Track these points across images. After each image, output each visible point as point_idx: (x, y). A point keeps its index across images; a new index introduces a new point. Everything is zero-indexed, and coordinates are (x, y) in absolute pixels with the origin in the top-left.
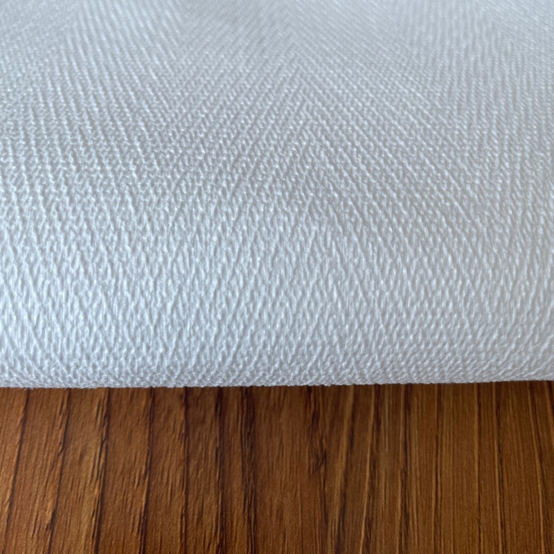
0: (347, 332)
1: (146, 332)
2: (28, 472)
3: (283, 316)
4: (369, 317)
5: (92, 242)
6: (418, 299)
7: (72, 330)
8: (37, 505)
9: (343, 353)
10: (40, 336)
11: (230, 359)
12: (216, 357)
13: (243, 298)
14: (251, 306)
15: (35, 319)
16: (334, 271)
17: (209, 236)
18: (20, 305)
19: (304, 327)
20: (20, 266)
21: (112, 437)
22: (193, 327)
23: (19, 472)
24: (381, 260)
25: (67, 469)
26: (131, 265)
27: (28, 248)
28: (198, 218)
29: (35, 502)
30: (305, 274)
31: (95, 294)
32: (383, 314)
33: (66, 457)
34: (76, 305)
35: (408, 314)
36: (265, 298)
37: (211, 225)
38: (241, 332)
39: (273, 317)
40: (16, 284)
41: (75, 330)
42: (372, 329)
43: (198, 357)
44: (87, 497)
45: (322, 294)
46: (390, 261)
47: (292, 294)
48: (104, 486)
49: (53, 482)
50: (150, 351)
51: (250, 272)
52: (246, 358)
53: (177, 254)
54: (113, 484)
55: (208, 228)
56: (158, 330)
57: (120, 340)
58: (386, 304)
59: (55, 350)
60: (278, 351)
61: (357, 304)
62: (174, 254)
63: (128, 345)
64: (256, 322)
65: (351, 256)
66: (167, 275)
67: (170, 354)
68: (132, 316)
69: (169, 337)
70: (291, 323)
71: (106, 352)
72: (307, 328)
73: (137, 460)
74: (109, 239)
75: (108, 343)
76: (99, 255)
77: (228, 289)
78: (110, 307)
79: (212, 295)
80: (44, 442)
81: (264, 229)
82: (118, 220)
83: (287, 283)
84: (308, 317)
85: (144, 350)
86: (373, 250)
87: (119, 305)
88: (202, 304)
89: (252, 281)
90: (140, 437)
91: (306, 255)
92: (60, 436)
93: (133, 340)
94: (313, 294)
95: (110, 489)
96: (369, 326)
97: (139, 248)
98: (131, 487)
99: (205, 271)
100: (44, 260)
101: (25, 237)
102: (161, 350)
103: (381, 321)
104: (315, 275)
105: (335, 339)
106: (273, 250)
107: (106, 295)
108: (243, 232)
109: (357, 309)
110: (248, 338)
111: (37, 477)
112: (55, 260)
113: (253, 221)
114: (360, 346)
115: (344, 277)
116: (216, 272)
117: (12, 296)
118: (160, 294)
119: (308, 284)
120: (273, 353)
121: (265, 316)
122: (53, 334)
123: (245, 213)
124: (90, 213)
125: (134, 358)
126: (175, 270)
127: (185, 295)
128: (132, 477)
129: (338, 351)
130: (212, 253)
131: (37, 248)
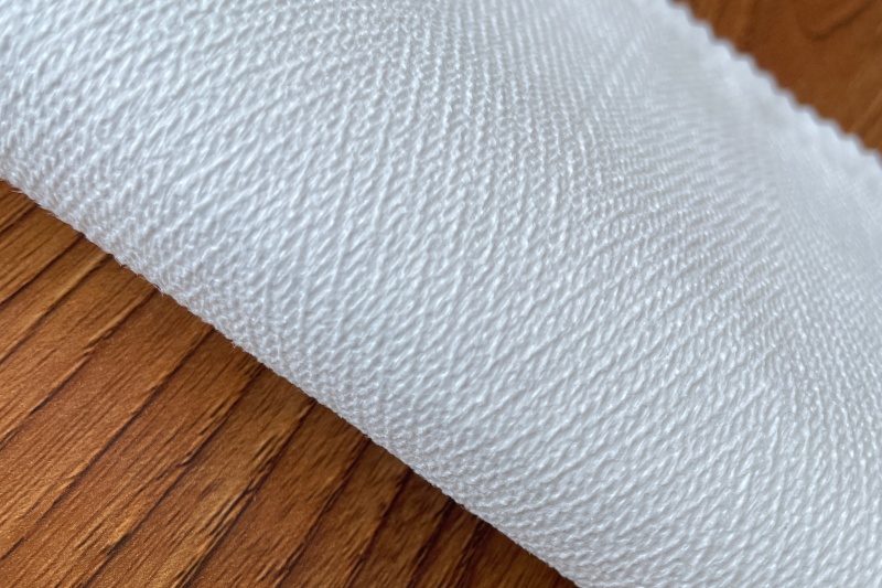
0: (727, 543)
1: (478, 362)
2: (123, 459)
3: (662, 464)
4: (766, 543)
5: (487, 203)
6: (840, 562)
7: (391, 291)
8: (109, 511)
9: (700, 569)
10: (346, 269)
11: (552, 475)
12: (538, 460)
13: (628, 406)
14: (631, 423)
15: (356, 242)
16: (760, 454)
17: (631, 300)
18: (350, 212)
19: (678, 498)
20: (381, 165)
21: (264, 494)
22: (541, 398)
23: (111, 451)
24: (824, 481)
25: (179, 492)
26: (517, 265)
27: (403, 152)
28: (628, 272)
29: (109, 504)
30: (722, 431)
31: (451, 269)
32: (786, 552)
33: (187, 477)
34: (420, 264)
35: (815, 574)
36: (655, 425)
37: (639, 290)
38: (595, 448)
39: (649, 457)
40: (363, 182)
41: (395, 294)
42: (760, 561)
43: (516, 444)
44: (184, 547)
45: (727, 472)
46: (833, 490)
47: (691, 445)
48: (215, 549)
49: (150, 495)
50: (464, 391)
51: (656, 380)
52: (573, 489)
53: (580, 294)
54: (230, 555)
55: (635, 291)
56: (495, 372)
57: (440, 348)
58: (798, 541)
59: (349, 303)
60: (622, 507)
61: (763, 516)
62: (577, 290)
63: (444, 363)
64: (623, 448)
65: (791, 450)
66: (554, 309)
67: (486, 413)
68: (477, 328)
69: (503, 390)
70: (666, 481)
71: (411, 351)
72: (681, 502)
73: (280, 547)
74: (509, 215)
75: (422, 342)
76: (485, 225)
77: (616, 381)
78: (459, 298)
79: (592, 374)
80: (168, 437)
81: (702, 341)
82: (531, 202)
83: (693, 427)
84: (691, 489)
85: (459, 383)
86: (821, 463)
87: (472, 304)
88: (573, 376)
89: (653, 393)
90: (300, 519)
91: (737, 410)
92: (194, 444)
93: (457, 359)
94: (717, 463)
95: (221, 558)
96: (758, 555)
97: (539, 253)
98: (251, 575)
99: (603, 338)
100: (415, 181)
101: (407, 136)
102: (480, 399)
103: (777, 559)
104: (734, 442)
105: (705, 542)
106: (700, 374)
107: (465, 278)
108: (675, 327)
109: (759, 523)
110: (599, 462)
111: (131, 475)
112: (429, 191)
113: (693, 322)
114: (726, 575)
115: (768, 470)
116: (615, 349)
117: (347, 194)
118: (531, 327)
119: (719, 445)
120: (612, 506)
121: (639, 448)
122: (365, 279)
123: (687, 307)
124: (499, 170)
125: (435, 386)
126: (566, 311)
127: (559, 349)
128: (261, 564)
129: (695, 562)
130: (624, 324)
131: (414, 160)
